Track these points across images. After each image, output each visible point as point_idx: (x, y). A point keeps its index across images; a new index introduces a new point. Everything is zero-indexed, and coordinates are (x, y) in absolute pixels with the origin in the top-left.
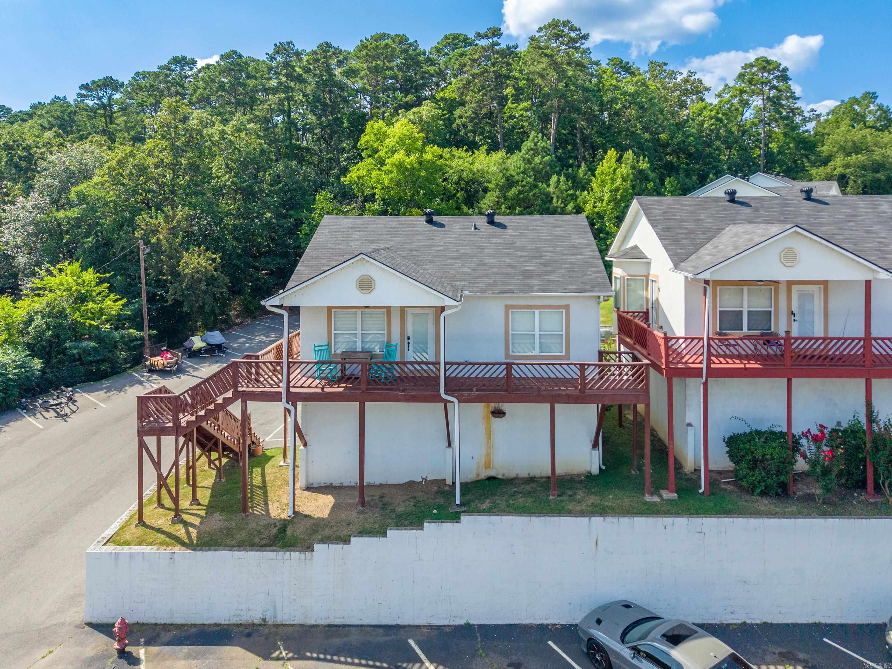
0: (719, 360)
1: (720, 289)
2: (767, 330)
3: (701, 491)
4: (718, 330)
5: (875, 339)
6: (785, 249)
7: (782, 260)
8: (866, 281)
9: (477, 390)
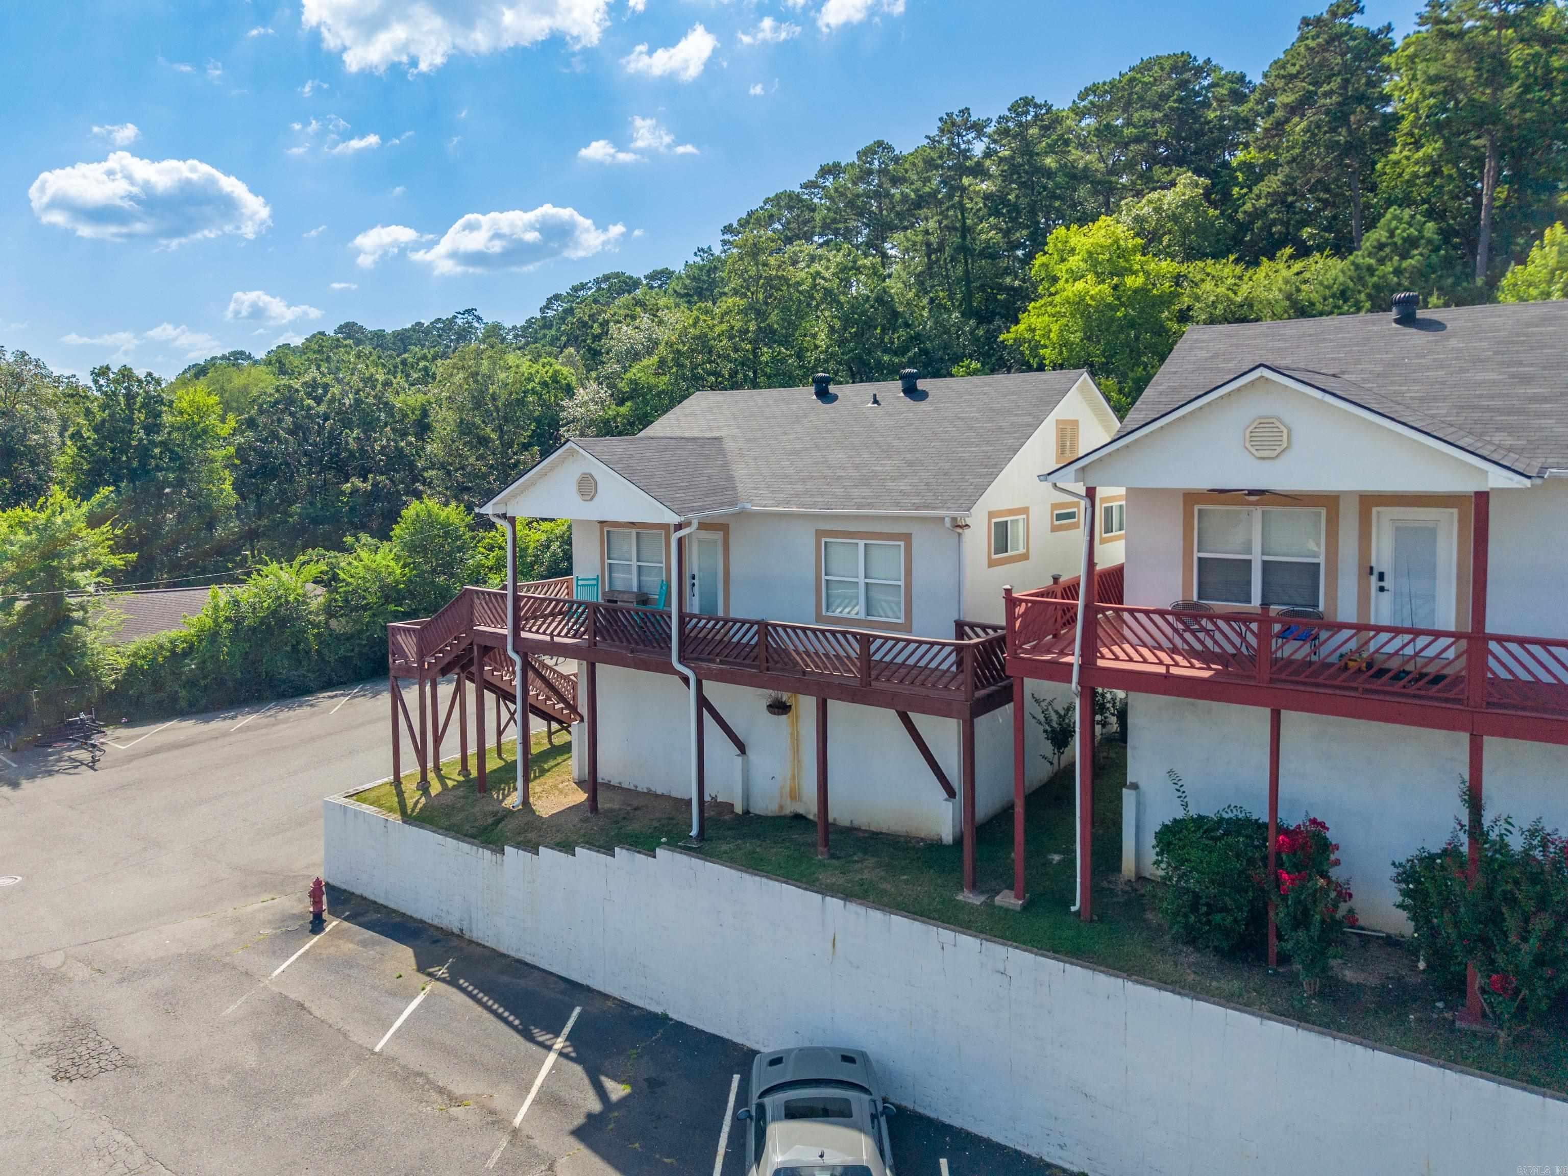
0: (1173, 659)
1: (1200, 511)
2: (1309, 606)
3: (1073, 909)
4: (1195, 598)
5: (1501, 639)
6: (1254, 421)
7: (1248, 445)
8: (1478, 494)
9: (721, 662)
